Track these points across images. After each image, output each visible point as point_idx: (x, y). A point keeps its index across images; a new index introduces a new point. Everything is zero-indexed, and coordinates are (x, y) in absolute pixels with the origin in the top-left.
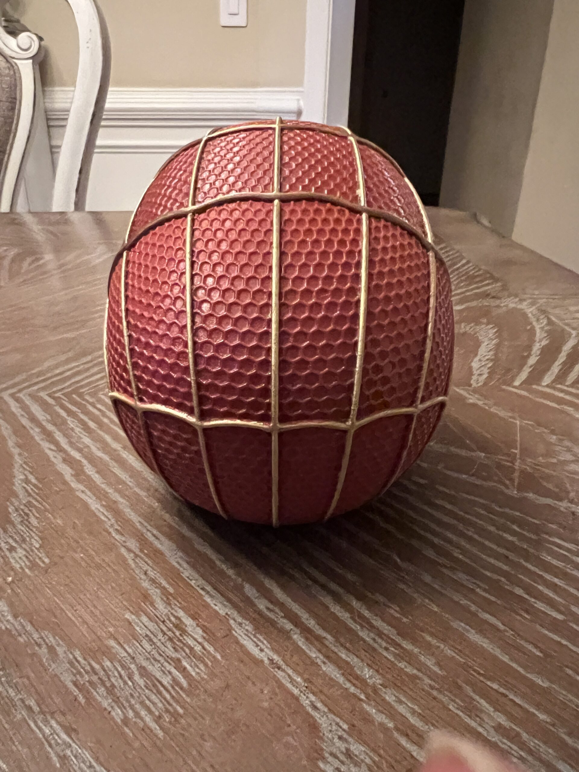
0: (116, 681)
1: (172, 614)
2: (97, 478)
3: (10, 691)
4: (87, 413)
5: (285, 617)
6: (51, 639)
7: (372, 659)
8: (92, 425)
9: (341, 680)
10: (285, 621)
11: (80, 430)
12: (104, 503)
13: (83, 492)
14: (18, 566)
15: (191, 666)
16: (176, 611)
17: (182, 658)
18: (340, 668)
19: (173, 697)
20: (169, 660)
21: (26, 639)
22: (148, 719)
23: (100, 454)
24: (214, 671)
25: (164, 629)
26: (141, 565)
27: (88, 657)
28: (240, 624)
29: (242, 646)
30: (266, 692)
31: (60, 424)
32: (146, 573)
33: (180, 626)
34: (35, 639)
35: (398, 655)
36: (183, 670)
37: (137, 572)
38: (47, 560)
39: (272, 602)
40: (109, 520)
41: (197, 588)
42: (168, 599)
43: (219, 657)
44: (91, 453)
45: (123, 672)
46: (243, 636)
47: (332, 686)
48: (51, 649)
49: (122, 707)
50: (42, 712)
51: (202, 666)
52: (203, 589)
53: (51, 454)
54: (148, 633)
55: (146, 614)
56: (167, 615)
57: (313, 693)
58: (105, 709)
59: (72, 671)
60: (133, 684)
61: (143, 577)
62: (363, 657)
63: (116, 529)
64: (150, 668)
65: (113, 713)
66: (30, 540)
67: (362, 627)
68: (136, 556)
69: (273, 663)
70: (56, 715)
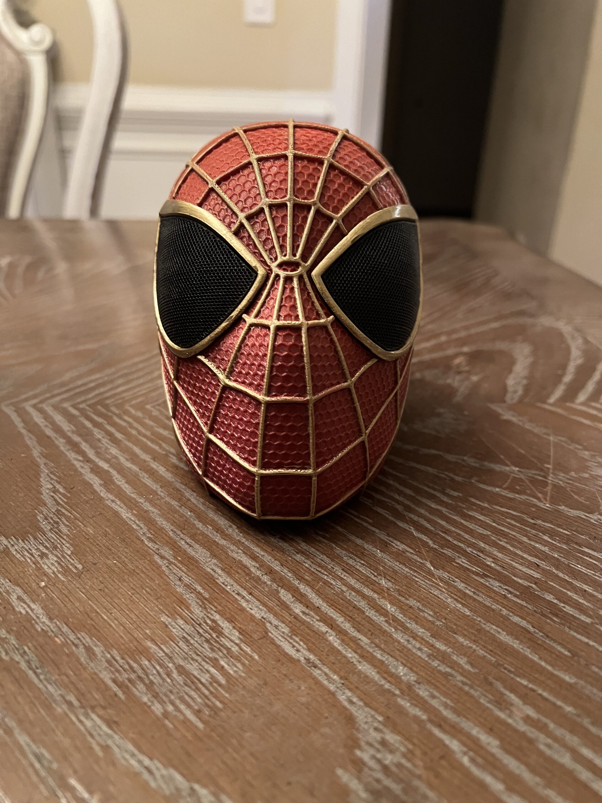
0: (155, 678)
1: (208, 617)
2: (127, 489)
3: (49, 687)
4: (114, 425)
5: (320, 621)
6: (88, 640)
7: (406, 658)
8: (119, 436)
9: (377, 677)
10: (321, 624)
11: (108, 441)
12: (135, 512)
13: (113, 501)
14: (50, 571)
15: (228, 665)
16: (212, 615)
17: (219, 658)
18: (375, 666)
19: (211, 693)
20: (207, 660)
21: (63, 640)
22: (188, 713)
23: (129, 465)
24: (252, 669)
25: (201, 631)
26: (174, 571)
27: (126, 656)
28: (276, 627)
29: (278, 647)
30: (303, 688)
31: (86, 435)
32: (180, 580)
33: (216, 628)
34: (72, 639)
35: (432, 655)
36: (221, 669)
37: (171, 578)
38: (80, 567)
39: (307, 607)
40: (141, 528)
41: (233, 593)
42: (203, 603)
43: (256, 657)
44: (120, 464)
45: (161, 670)
46: (280, 638)
47: (368, 683)
48: (88, 649)
49: (162, 702)
50: (82, 707)
51: (239, 665)
52: (238, 594)
53: (78, 465)
54: (185, 635)
55: (182, 618)
56: (203, 618)
57: (350, 689)
58: (145, 704)
59: (110, 670)
60: (172, 681)
61: (178, 583)
62: (399, 658)
63: (148, 537)
64: (188, 667)
65: (153, 707)
66: (61, 546)
67: (396, 629)
68: (170, 563)
69: (309, 663)
70: (96, 710)
